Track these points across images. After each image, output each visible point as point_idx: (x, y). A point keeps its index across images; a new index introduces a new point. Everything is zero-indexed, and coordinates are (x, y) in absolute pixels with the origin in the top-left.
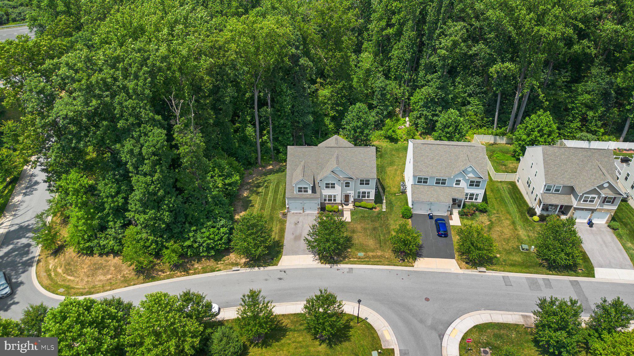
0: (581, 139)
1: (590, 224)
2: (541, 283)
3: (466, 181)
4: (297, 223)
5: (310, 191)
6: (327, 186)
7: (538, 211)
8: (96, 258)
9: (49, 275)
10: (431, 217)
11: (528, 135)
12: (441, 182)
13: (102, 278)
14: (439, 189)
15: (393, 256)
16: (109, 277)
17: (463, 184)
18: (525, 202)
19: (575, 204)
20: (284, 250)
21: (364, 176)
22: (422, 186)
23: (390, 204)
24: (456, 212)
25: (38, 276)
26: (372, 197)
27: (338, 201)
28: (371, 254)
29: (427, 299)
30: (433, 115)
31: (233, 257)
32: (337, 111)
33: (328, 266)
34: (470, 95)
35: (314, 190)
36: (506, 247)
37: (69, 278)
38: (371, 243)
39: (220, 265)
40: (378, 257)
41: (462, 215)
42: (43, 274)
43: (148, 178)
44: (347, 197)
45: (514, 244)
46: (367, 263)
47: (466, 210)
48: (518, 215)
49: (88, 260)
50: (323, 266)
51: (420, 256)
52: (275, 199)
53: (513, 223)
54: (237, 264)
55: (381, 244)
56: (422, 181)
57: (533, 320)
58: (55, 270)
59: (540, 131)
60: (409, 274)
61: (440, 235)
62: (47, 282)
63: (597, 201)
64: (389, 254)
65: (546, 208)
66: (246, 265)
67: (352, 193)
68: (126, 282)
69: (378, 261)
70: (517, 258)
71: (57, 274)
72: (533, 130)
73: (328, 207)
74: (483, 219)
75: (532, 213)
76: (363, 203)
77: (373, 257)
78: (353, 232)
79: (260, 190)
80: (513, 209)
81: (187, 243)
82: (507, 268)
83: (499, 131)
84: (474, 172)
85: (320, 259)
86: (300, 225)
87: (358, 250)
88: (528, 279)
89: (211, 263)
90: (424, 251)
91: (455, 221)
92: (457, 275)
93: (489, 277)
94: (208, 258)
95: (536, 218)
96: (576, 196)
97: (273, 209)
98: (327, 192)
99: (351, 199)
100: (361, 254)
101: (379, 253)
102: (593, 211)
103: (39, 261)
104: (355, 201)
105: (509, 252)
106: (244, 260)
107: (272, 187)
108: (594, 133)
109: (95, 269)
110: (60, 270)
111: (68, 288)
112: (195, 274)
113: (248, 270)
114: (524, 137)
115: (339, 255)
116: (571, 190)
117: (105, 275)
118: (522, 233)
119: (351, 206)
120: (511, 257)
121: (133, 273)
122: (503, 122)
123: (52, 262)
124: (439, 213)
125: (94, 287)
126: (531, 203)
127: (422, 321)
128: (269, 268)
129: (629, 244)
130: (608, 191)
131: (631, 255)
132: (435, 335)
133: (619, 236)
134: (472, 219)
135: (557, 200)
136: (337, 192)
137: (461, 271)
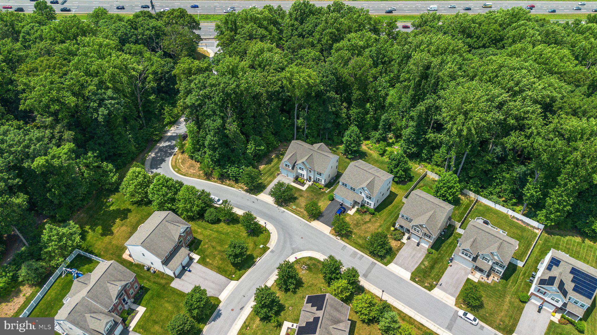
1: (418, 245)
3: (365, 194)
5: (291, 168)
6: (300, 168)
7: (396, 225)
9: (176, 161)
12: (353, 189)
13: (192, 171)
14: (351, 192)
15: (307, 215)
16: (195, 172)
17: (363, 195)
19: (410, 229)
20: (265, 191)
21: (319, 171)
23: (332, 190)
24: (356, 207)
25: (172, 160)
26: (323, 183)
28: (298, 209)
29: (302, 238)
31: (243, 184)
33: (277, 206)
36: (362, 235)
37: (181, 165)
38: (303, 204)
41: (358, 211)
42: (174, 160)
46: (293, 212)
47: (361, 209)
49: (190, 161)
50: (275, 205)
51: (318, 219)
53: (381, 226)
54: (242, 188)
60: (306, 225)
61: (337, 215)
62: (174, 164)
63: (421, 233)
64: (306, 213)
66: (247, 191)
67: (312, 177)
68: (199, 177)
69: (299, 213)
70: (361, 242)
71: (178, 162)
73: (299, 179)
74: (369, 217)
76: (317, 184)
77: (298, 211)
78: (301, 196)
81: (225, 171)
82: (352, 243)
85: (276, 201)
87: (295, 205)
88: (355, 251)
89: (233, 183)
90: (322, 219)
91: (352, 212)
92: (325, 235)
93: (338, 242)
94: (232, 180)
95: (393, 229)
96: (411, 225)
98: (300, 171)
100: (294, 207)
101: (302, 210)
102: (421, 238)
103: (175, 154)
104: (314, 181)
105: (360, 237)
106: (245, 188)
109: (192, 166)
110: (180, 161)
111: (179, 170)
113: (245, 193)
115: (285, 203)
116: (411, 221)
117: (193, 170)
119: (311, 183)
120: (358, 240)
121: (203, 174)
123: (179, 156)
125: (187, 174)
127: (291, 245)
128: (253, 196)
129: (426, 263)
130: (425, 229)
131: (419, 267)
132: (291, 252)
133: (427, 257)
134: (361, 215)
135: (404, 224)
136: (305, 173)
137: (329, 234)
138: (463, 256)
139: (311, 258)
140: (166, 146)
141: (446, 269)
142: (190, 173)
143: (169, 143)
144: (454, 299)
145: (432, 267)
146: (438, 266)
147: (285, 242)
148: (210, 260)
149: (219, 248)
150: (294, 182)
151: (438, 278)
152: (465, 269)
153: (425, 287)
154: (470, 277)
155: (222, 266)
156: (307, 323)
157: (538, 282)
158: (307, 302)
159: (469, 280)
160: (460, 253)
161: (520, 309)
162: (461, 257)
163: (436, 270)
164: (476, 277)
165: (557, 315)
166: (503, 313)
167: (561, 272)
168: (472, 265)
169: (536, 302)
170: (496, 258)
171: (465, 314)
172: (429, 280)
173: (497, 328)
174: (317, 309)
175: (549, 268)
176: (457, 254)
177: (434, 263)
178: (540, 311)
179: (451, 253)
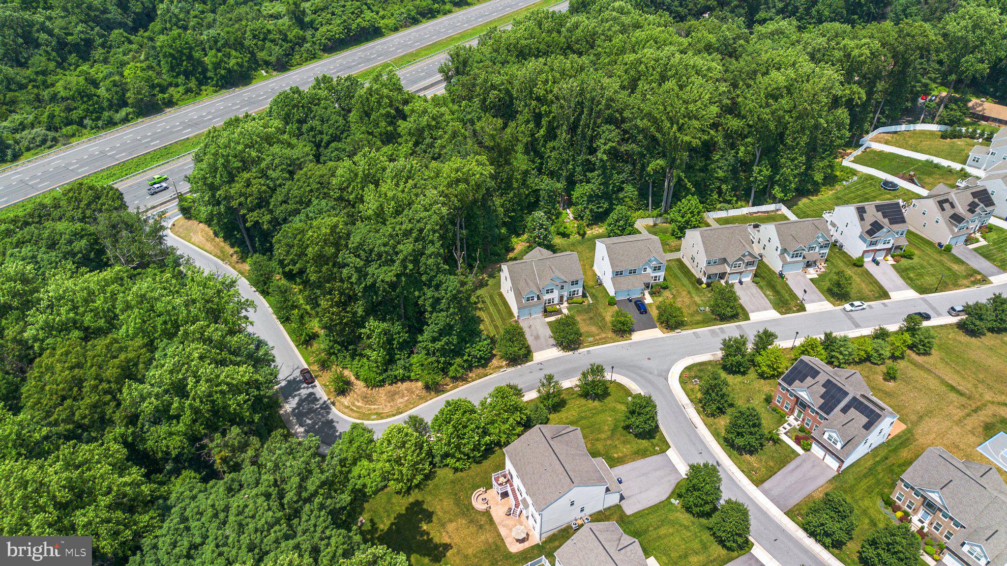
0: (720, 209)
1: (741, 283)
2: (718, 331)
3: (651, 267)
4: (530, 327)
5: (536, 299)
6: (548, 291)
7: (704, 280)
8: (388, 387)
9: (352, 410)
10: (630, 301)
11: (683, 217)
12: (633, 272)
13: (401, 400)
14: (632, 277)
15: (614, 335)
16: (406, 398)
17: (649, 270)
18: (692, 274)
19: (728, 270)
20: (532, 349)
21: (574, 279)
22: (619, 278)
23: (593, 296)
24: (646, 293)
25: (344, 413)
26: (580, 294)
27: (556, 302)
28: (597, 337)
29: (649, 359)
30: (598, 208)
31: (495, 362)
32: (510, 217)
33: (571, 353)
34: (623, 182)
35: (539, 298)
36: (690, 312)
37: (373, 407)
38: (594, 329)
39: (488, 370)
40: (604, 338)
41: (652, 294)
42: (345, 410)
43: (444, 314)
44: (561, 298)
45: (695, 308)
46: (598, 344)
47: (654, 290)
48: (690, 286)
49: (382, 391)
50: (567, 353)
51: (634, 331)
52: (499, 311)
53: (689, 293)
54: (501, 367)
55: (602, 328)
56: (618, 274)
57: (720, 354)
58: (354, 405)
59: (692, 213)
60: (630, 345)
61: (642, 313)
62: (353, 414)
63: (743, 266)
64: (610, 334)
65: (709, 277)
66: (508, 365)
67: (566, 294)
68: (423, 399)
69: (605, 341)
70: (699, 318)
71: (359, 407)
72: (685, 213)
73: (549, 309)
74: (666, 293)
75: (700, 282)
76: (575, 300)
77: (601, 339)
78: (576, 322)
79: (479, 306)
80: (686, 281)
82: (694, 326)
83: (655, 212)
84: (656, 260)
85: (563, 349)
86: (533, 327)
87: (587, 337)
88: (709, 330)
89: (481, 371)
90: (635, 327)
91: (648, 300)
92: (663, 338)
93: (684, 335)
94: (477, 367)
95: (704, 286)
96: (728, 265)
97: (503, 319)
98: (547, 297)
99: (565, 299)
100: (591, 339)
101: (604, 335)
102: (741, 273)
103: (333, 404)
104: (568, 299)
105: (692, 315)
106: (504, 363)
107: (488, 300)
108: (729, 202)
109: (392, 396)
110: (359, 404)
111: (378, 413)
112: (473, 381)
113: (513, 369)
114: (680, 219)
115: (575, 343)
116: (724, 261)
117: (402, 398)
118: (697, 299)
119: (565, 304)
120: (695, 318)
121: (424, 391)
122: (656, 205)
123: (345, 401)
124: (635, 296)
125: (399, 408)
126: (699, 275)
127: (650, 373)
128: (528, 364)
129: (768, 293)
130: (748, 257)
131: (770, 300)
132: (662, 379)
133: (761, 288)
134: (660, 296)
135: (716, 270)
136: (555, 295)
137: (665, 335)
138: (795, 259)
139: (689, 368)
140: (299, 404)
141: (787, 285)
142: (402, 406)
143: (297, 399)
144: (826, 302)
145: (777, 292)
146: (779, 288)
147: (642, 376)
148: (617, 453)
149: (603, 436)
150: (546, 316)
151: (794, 296)
152: (798, 274)
153: (798, 311)
154: (809, 276)
155: (635, 448)
156: (822, 397)
157: (867, 237)
158: (790, 384)
159: (812, 280)
160: (789, 259)
161: (867, 273)
162: (790, 263)
163: (783, 292)
164: (812, 273)
165: (889, 258)
166: (863, 285)
167: (873, 215)
168: (802, 265)
169: (868, 259)
170: (820, 240)
171: (852, 305)
172: (793, 303)
173: (877, 299)
174: (814, 378)
175: (862, 219)
176: (785, 263)
177: (773, 287)
178: (878, 263)
179: (770, 270)
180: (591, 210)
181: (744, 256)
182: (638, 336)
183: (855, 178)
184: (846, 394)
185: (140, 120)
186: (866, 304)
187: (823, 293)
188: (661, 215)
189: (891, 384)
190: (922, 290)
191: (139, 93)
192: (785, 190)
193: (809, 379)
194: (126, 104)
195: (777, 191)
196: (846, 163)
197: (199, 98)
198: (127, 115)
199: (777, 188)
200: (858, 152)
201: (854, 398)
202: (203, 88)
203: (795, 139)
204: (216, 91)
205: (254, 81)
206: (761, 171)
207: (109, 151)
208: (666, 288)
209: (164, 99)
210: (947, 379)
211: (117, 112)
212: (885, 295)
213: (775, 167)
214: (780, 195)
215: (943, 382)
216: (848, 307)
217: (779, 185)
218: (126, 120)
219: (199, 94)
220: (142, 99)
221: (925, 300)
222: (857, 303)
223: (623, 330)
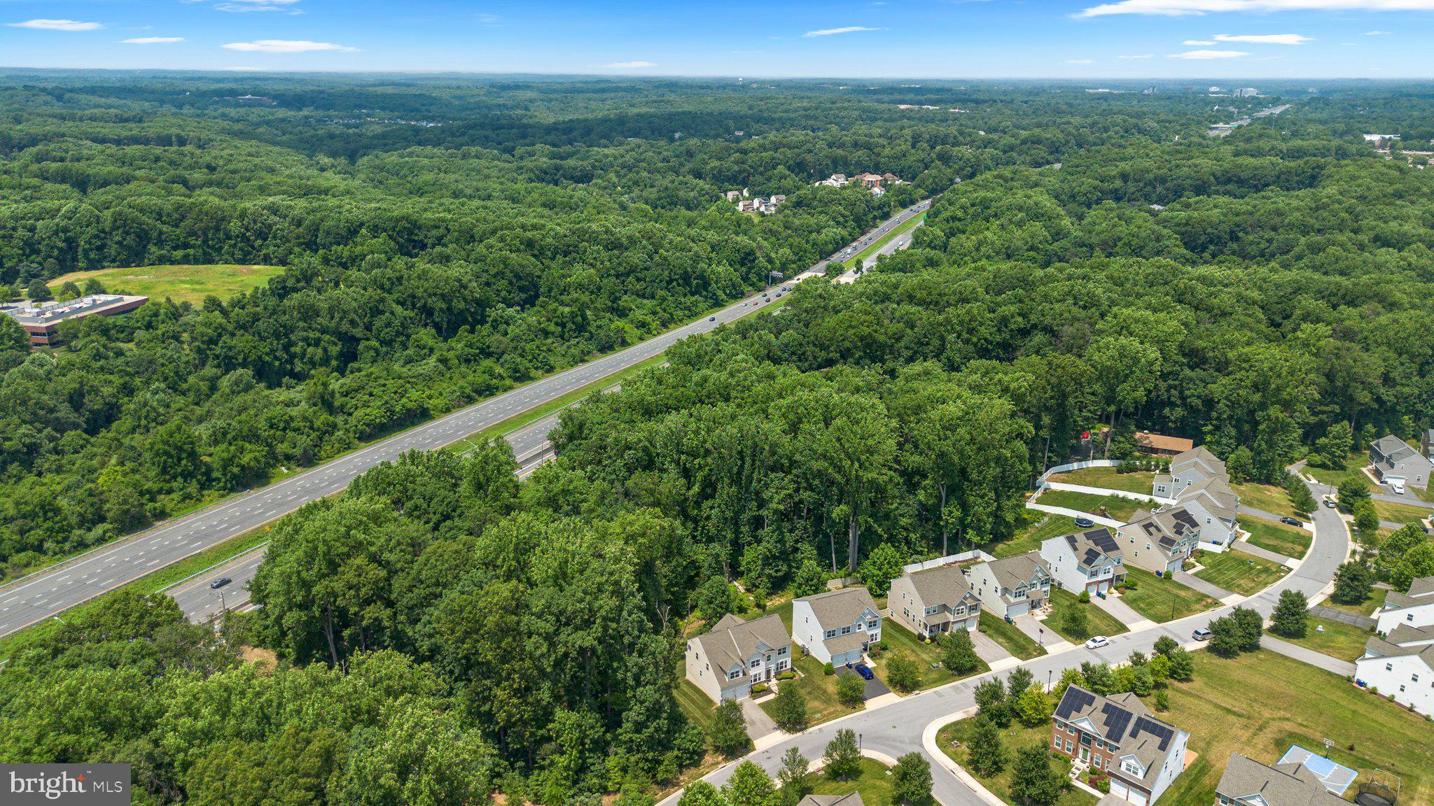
0: (914, 562)
2: (960, 687)
3: (865, 623)
5: (741, 675)
6: (753, 664)
7: (926, 634)
10: (851, 666)
11: (880, 569)
12: (846, 631)
14: (846, 637)
15: (844, 708)
17: (864, 627)
18: (909, 631)
19: (951, 618)
20: (751, 736)
21: (780, 646)
22: (833, 640)
23: (803, 669)
24: (865, 655)
26: (789, 666)
27: (763, 679)
28: (824, 713)
29: (894, 727)
31: (708, 759)
32: (673, 594)
33: (801, 733)
34: (797, 542)
35: (744, 674)
36: (921, 670)
38: (817, 704)
39: (701, 768)
40: (834, 712)
41: (872, 656)
44: (768, 672)
45: (926, 666)
46: (829, 720)
47: (873, 652)
48: (912, 644)
50: (797, 734)
51: (865, 699)
53: (913, 651)
54: (719, 762)
55: (828, 700)
56: (830, 634)
57: (974, 709)
59: (889, 563)
60: (867, 715)
61: (868, 679)
63: (966, 611)
64: (839, 707)
65: (931, 630)
67: (773, 667)
69: (835, 715)
70: (934, 675)
72: (882, 564)
73: (756, 687)
74: (889, 654)
75: (921, 637)
76: (784, 674)
77: (829, 714)
80: (905, 640)
82: (932, 685)
83: (842, 572)
84: (870, 613)
85: (789, 731)
87: (813, 713)
88: (950, 687)
89: (694, 769)
90: (865, 695)
91: (870, 664)
92: (902, 702)
93: (923, 696)
94: (689, 765)
95: (928, 641)
96: (950, 611)
97: (702, 708)
98: (753, 672)
99: (773, 673)
100: (818, 716)
101: (831, 709)
102: (965, 621)
104: (776, 674)
105: (926, 673)
106: (721, 757)
108: (921, 553)
112: (687, 784)
113: (734, 762)
114: (876, 572)
115: (800, 722)
116: (945, 608)
118: (925, 656)
119: (774, 681)
120: (930, 676)
122: (842, 563)
124: (855, 661)
126: (915, 629)
127: (901, 742)
128: (751, 753)
129: (1000, 640)
130: (970, 600)
131: (1005, 647)
132: (917, 746)
133: (990, 636)
134: (881, 658)
135: (938, 620)
136: (760, 670)
137: (903, 699)
138: (1018, 599)
141: (1017, 629)
144: (1067, 642)
145: (1010, 639)
146: (1010, 633)
147: (892, 746)
150: (755, 698)
151: (1029, 640)
152: (1025, 616)
153: (1040, 655)
154: (1038, 618)
156: (1105, 724)
157: (1085, 566)
158: (1067, 717)
159: (1042, 621)
160: (1012, 600)
161: (1097, 609)
162: (1014, 604)
163: (1016, 637)
164: (1040, 615)
165: (1113, 590)
166: (1097, 621)
167: (1085, 544)
168: (1027, 606)
169: (1093, 594)
170: (1040, 575)
171: (1094, 641)
172: (1031, 648)
173: (1116, 633)
174: (1090, 705)
175: (1075, 549)
176: (1010, 605)
177: (1004, 634)
178: (1104, 597)
179: (993, 617)
180: (769, 576)
181: (965, 598)
182: (872, 704)
183: (1046, 519)
184: (1130, 715)
185: (121, 539)
186: (1108, 640)
187: (1058, 632)
188: (849, 575)
189: (1165, 714)
190: (1159, 619)
191: (125, 502)
192: (980, 531)
193: (1085, 706)
194: (102, 519)
195: (971, 535)
196: (1030, 505)
197: (200, 506)
198: (105, 532)
199: (970, 531)
200: (1038, 494)
201: (1140, 719)
202: (205, 492)
203: (980, 472)
204: (223, 496)
205: (273, 480)
206: (951, 512)
207: (88, 579)
208: (885, 649)
209: (155, 509)
210: (1219, 702)
211: (89, 530)
212: (1122, 628)
213: (965, 507)
214: (976, 539)
215: (1217, 706)
216: (1090, 643)
217: (972, 528)
218: (101, 540)
219: (199, 500)
220: (128, 510)
221: (1165, 629)
222: (1098, 638)
223: (853, 700)
